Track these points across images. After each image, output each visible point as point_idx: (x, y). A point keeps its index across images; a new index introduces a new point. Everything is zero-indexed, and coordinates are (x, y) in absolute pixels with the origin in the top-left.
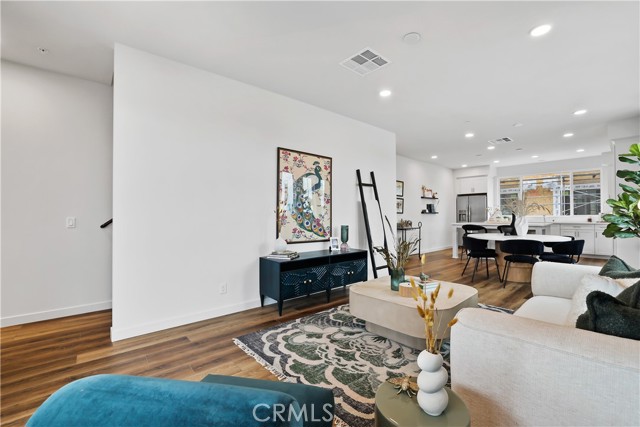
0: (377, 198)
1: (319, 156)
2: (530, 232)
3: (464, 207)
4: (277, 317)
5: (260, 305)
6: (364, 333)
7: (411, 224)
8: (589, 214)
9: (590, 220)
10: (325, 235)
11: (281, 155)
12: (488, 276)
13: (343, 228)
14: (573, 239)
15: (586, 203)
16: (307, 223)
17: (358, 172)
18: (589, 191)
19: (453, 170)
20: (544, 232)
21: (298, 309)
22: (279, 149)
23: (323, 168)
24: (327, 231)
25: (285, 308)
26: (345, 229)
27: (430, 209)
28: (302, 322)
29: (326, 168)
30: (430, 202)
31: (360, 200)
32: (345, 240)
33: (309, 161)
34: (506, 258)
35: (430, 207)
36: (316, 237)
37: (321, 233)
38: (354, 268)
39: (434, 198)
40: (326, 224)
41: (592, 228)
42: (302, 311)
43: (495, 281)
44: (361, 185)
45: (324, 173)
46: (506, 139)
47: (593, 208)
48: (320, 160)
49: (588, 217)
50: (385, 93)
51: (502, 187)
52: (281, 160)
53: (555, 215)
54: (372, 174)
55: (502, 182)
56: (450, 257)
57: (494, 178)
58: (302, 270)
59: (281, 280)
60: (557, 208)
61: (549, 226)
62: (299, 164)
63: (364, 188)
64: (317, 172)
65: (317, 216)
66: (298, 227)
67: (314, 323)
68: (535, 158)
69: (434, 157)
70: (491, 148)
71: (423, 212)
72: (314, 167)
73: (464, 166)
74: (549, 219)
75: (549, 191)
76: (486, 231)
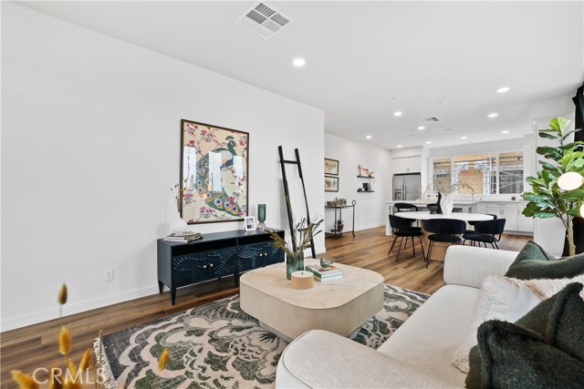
0: (301, 176)
1: (233, 131)
2: (455, 210)
3: (399, 186)
4: (169, 306)
5: (158, 292)
6: (255, 328)
7: (345, 202)
8: (514, 192)
9: (513, 199)
10: (238, 214)
11: (186, 128)
12: (414, 255)
13: (259, 206)
14: (495, 217)
15: (512, 183)
16: (218, 202)
17: (280, 148)
18: (515, 172)
19: (390, 151)
20: (470, 211)
21: (198, 296)
22: (183, 121)
23: (238, 143)
24: (243, 210)
25: (179, 297)
26: (262, 208)
27: (366, 188)
28: (192, 313)
29: (242, 144)
30: (366, 181)
31: (282, 177)
32: (262, 219)
33: (221, 136)
34: (430, 237)
35: (366, 186)
36: (228, 216)
37: (236, 212)
38: (269, 249)
39: (370, 177)
40: (241, 202)
41: (515, 206)
42: (201, 299)
43: (419, 260)
44: (282, 162)
45: (239, 149)
46: (434, 119)
47: (518, 187)
48: (235, 135)
49: (512, 195)
50: (299, 62)
51: (435, 167)
52: (186, 134)
53: (484, 193)
54: (296, 151)
55: (434, 164)
56: (384, 234)
57: (428, 158)
58: (202, 254)
59: (173, 265)
60: (487, 188)
61: (476, 204)
62: (209, 138)
63: (286, 165)
64: (231, 147)
65: (230, 195)
66: (207, 207)
67: (205, 314)
68: (464, 139)
69: (369, 137)
70: (421, 128)
71: (359, 190)
72: (227, 142)
73: (400, 146)
74: (477, 198)
75: (480, 172)
76: (417, 209)
